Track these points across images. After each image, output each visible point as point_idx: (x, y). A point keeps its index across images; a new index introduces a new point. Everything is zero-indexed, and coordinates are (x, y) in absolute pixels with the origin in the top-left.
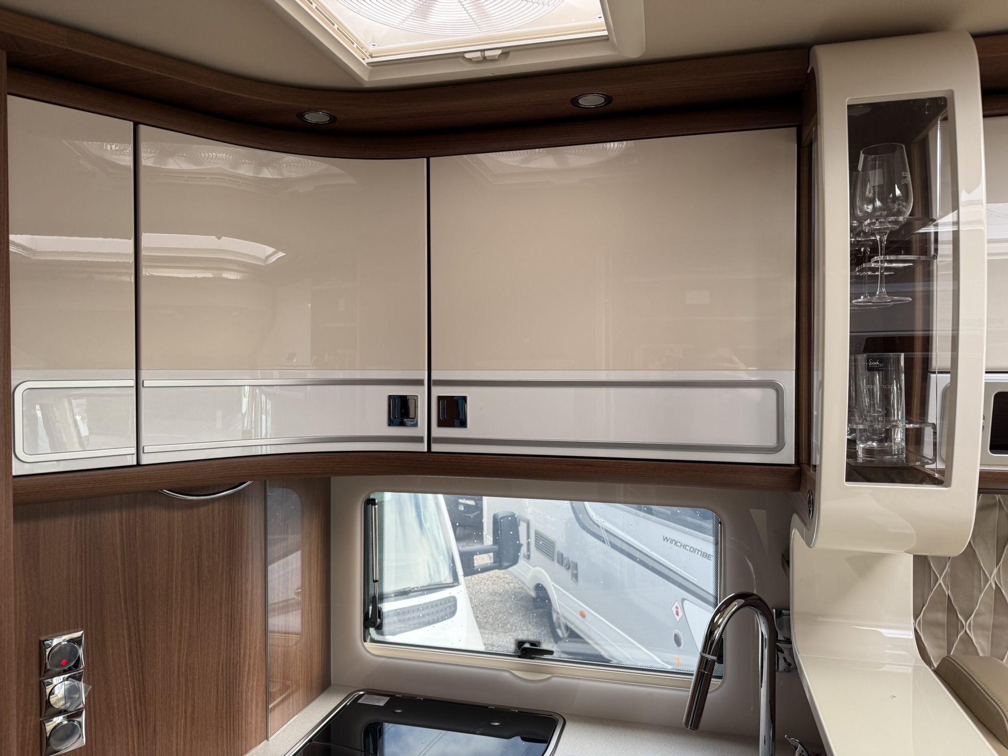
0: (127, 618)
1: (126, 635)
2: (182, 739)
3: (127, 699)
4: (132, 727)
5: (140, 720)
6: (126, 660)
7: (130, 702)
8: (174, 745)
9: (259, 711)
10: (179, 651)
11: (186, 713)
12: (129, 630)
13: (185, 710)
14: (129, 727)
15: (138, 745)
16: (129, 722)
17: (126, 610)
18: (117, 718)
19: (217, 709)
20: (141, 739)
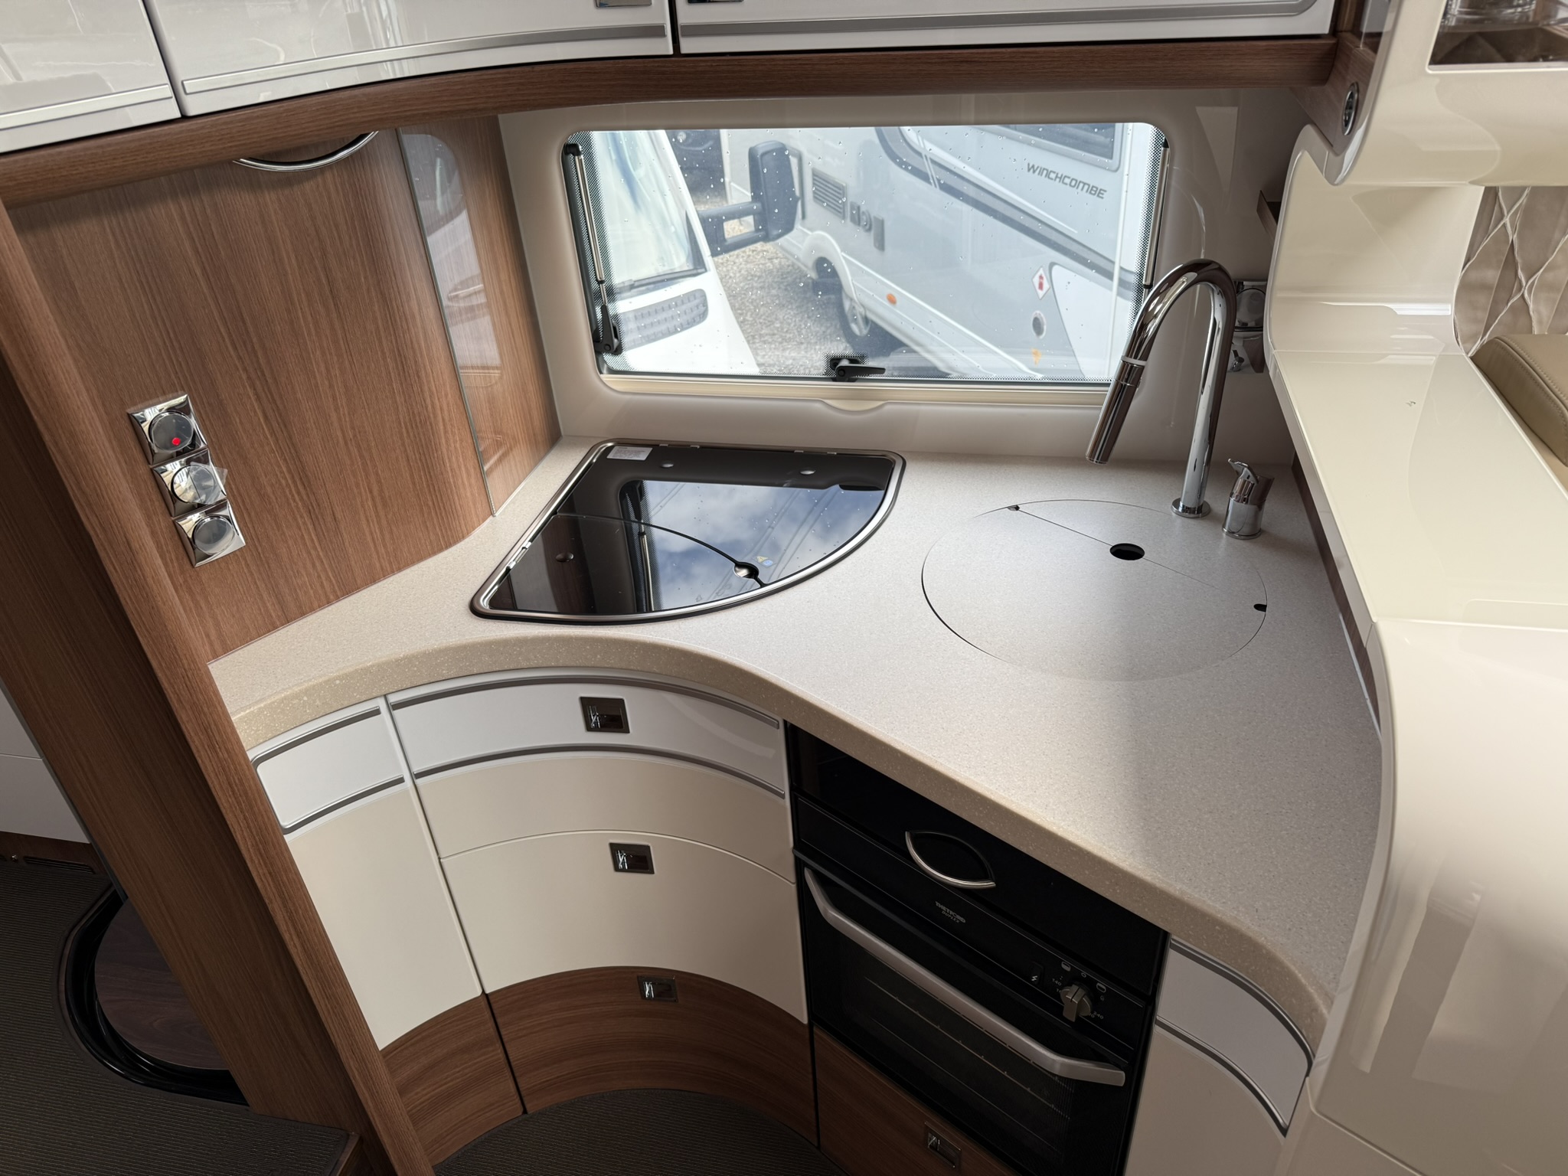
0: (245, 370)
1: (251, 395)
2: (377, 526)
3: (283, 482)
4: (302, 517)
5: (310, 508)
6: (263, 429)
7: (288, 485)
8: (367, 534)
9: (473, 481)
10: (337, 409)
11: (371, 492)
12: (253, 387)
13: (369, 489)
14: (298, 516)
15: (318, 539)
16: (296, 511)
17: (240, 358)
18: (277, 507)
19: (414, 484)
20: (319, 530)
